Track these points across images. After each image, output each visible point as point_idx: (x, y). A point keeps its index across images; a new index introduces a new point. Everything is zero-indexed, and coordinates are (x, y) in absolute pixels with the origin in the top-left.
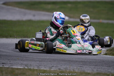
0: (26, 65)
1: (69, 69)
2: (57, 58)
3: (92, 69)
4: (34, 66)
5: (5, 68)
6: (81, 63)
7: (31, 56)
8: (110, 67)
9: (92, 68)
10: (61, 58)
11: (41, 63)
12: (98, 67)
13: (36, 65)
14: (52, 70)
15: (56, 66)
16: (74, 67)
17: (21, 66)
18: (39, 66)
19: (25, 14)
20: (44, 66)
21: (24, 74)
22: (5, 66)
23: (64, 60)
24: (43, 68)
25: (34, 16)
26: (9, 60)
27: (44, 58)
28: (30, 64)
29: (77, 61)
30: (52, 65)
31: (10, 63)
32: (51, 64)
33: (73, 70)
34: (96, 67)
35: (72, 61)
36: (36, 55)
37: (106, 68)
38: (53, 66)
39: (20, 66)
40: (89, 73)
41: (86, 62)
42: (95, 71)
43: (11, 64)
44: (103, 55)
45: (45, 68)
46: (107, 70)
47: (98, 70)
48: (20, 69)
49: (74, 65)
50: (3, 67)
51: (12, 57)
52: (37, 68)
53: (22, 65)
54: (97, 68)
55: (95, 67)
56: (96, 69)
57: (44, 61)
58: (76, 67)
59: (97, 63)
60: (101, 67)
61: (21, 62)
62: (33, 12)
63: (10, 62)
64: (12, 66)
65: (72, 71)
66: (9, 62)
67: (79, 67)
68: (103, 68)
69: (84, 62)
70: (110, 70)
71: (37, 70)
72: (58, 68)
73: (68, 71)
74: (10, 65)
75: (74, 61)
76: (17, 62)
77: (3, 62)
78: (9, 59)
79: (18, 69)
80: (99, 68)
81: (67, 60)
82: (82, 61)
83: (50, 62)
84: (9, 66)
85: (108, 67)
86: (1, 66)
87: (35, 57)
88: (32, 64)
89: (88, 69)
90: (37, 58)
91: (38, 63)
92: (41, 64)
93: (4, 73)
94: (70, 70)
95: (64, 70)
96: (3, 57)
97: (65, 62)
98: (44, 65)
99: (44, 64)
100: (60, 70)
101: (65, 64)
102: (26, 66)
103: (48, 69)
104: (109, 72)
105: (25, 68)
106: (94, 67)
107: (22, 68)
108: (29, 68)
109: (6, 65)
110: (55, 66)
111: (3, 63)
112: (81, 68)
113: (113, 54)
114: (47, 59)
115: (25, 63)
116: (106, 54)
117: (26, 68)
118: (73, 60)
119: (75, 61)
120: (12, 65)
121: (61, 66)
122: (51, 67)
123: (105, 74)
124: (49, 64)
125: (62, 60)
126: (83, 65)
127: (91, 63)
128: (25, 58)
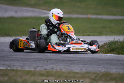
0: (8, 65)
1: (55, 69)
2: (42, 57)
3: (80, 68)
4: (17, 66)
6: (69, 62)
8: (100, 65)
10: (47, 57)
12: (87, 66)
13: (20, 66)
14: (37, 71)
15: (42, 66)
17: (3, 67)
18: (22, 67)
19: (6, 11)
21: (7, 75)
23: (50, 60)
24: (27, 69)
25: (16, 12)
27: (28, 57)
28: (13, 64)
29: (64, 60)
30: (37, 65)
32: (36, 64)
33: (60, 70)
34: (85, 66)
35: (59, 60)
36: (19, 54)
37: (96, 66)
38: (38, 66)
39: (2, 67)
40: (77, 73)
41: (75, 61)
42: (84, 70)
45: (30, 68)
46: (96, 69)
48: (2, 70)
49: (61, 64)
52: (20, 69)
53: (5, 66)
54: (86, 67)
56: (85, 68)
57: (28, 61)
58: (63, 67)
59: (85, 62)
60: (90, 66)
61: (4, 62)
62: (15, 8)
67: (66, 67)
68: (92, 66)
69: (72, 60)
70: (100, 69)
71: (20, 70)
72: (44, 68)
73: (54, 71)
75: (60, 60)
81: (53, 59)
82: (69, 60)
83: (35, 62)
85: (97, 65)
87: (19, 57)
88: (15, 64)
89: (76, 69)
90: (20, 58)
91: (21, 63)
92: (25, 64)
94: (57, 70)
95: (51, 70)
97: (51, 61)
99: (28, 64)
100: (46, 70)
101: (51, 63)
103: (33, 69)
104: (98, 71)
105: (7, 69)
106: (82, 66)
107: (5, 69)
108: (12, 68)
110: (40, 65)
112: (69, 68)
113: (103, 52)
115: (7, 63)
117: (9, 68)
119: (62, 60)
121: (47, 66)
122: (36, 67)
123: (94, 73)
124: (34, 64)
125: (48, 60)
126: (70, 64)
127: (79, 62)
128: (7, 58)
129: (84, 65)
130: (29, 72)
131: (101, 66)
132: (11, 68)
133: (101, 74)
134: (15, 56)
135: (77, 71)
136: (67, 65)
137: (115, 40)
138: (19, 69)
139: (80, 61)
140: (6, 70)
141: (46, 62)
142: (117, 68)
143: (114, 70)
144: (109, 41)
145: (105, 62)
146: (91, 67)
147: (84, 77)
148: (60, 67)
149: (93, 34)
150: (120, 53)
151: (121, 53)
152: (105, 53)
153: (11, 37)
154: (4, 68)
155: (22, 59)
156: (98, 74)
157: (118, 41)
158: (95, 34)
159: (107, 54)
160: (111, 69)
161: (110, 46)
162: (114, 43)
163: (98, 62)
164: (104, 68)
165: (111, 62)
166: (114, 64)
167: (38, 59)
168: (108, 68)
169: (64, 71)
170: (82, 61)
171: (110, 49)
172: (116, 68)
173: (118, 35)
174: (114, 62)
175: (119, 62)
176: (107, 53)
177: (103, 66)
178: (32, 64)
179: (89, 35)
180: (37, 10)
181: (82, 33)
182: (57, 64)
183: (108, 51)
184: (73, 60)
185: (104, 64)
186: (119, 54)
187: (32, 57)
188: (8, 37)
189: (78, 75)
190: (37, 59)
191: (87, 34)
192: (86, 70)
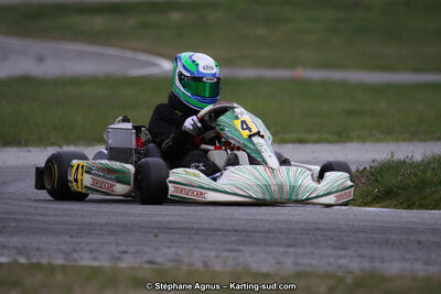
0: (18, 249)
1: (186, 260)
2: (140, 219)
3: (276, 258)
4: (52, 251)
6: (234, 238)
7: (38, 214)
8: (344, 249)
9: (277, 255)
10: (154, 219)
11: (79, 240)
12: (299, 251)
13: (60, 250)
14: (122, 268)
15: (138, 252)
16: (207, 253)
17: (2, 255)
18: (70, 254)
19: (5, 54)
21: (15, 284)
23: (165, 228)
24: (86, 261)
25: (40, 59)
27: (87, 220)
28: (36, 246)
29: (216, 230)
30: (122, 248)
32: (118, 245)
33: (206, 264)
34: (292, 250)
35: (198, 231)
36: (57, 209)
37: (330, 252)
38: (125, 252)
40: (266, 276)
42: (289, 265)
45: (95, 259)
46: (332, 260)
47: (300, 261)
49: (205, 245)
52: (62, 262)
53: (6, 252)
54: (296, 254)
55: (286, 252)
56: (293, 258)
57: (90, 234)
58: (213, 254)
59: (292, 236)
60: (310, 250)
62: (37, 46)
67: (226, 254)
68: (317, 252)
69: (243, 231)
70: (344, 262)
71: (63, 267)
72: (144, 259)
73: (184, 268)
75: (204, 229)
80: (304, 254)
81: (177, 225)
82: (235, 231)
83: (112, 237)
85: (335, 248)
87: (54, 218)
88: (42, 246)
89: (260, 260)
91: (65, 243)
92: (78, 244)
94: (190, 265)
95: (169, 265)
97: (169, 233)
98: (89, 248)
99: (88, 244)
100: (154, 266)
101: (172, 242)
102: (20, 252)
103: (107, 264)
104: (340, 267)
105: (16, 261)
106: (282, 249)
107: (8, 265)
108: (34, 260)
110: (133, 249)
112: (235, 258)
114: (101, 225)
115: (15, 241)
117: (23, 260)
119: (210, 230)
121: (157, 249)
122: (117, 255)
123: (326, 276)
124: (109, 244)
125: (158, 229)
126: (239, 245)
127: (271, 235)
128: (13, 224)
129: (288, 246)
130: (94, 272)
131: (350, 252)
132: (28, 257)
133: (349, 281)
134: (42, 215)
135: (264, 269)
136: (229, 247)
137: (395, 157)
138: (59, 261)
139: (272, 232)
140: (13, 265)
141: (152, 236)
142: (407, 256)
143: (394, 266)
144: (373, 161)
145: (362, 235)
146: (313, 253)
148: (205, 256)
149: (316, 136)
150: (414, 203)
151: (418, 204)
152: (360, 206)
153: (24, 149)
154: (4, 260)
155: (66, 227)
156: (341, 280)
157: (404, 162)
159: (367, 209)
160: (383, 262)
161: (379, 179)
162: (392, 167)
163: (338, 237)
164: (360, 256)
165: (383, 236)
166: (394, 244)
167: (125, 225)
168: (372, 259)
169: (218, 268)
170: (281, 232)
171: (379, 191)
172: (403, 259)
173: (404, 140)
174: (394, 237)
175: (413, 238)
176: (366, 204)
177: (357, 250)
178: (105, 243)
180: (113, 51)
182: (193, 245)
183: (369, 199)
184: (248, 228)
185: (359, 243)
186: (409, 207)
187: (103, 220)
188: (14, 149)
190: (118, 225)
191: (295, 135)
192: (297, 264)
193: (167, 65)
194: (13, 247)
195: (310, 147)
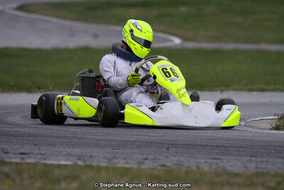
0: (79, 156)
1: (186, 165)
2: (156, 138)
3: (244, 164)
4: (99, 158)
5: (27, 164)
6: (217, 151)
9: (245, 162)
10: (166, 138)
11: (117, 151)
12: (259, 159)
13: (105, 157)
15: (154, 159)
16: (199, 160)
17: (67, 160)
18: (111, 160)
19: (73, 33)
20: (125, 158)
21: (75, 178)
22: (29, 161)
24: (121, 164)
25: (96, 36)
26: (36, 145)
27: (123, 139)
28: (89, 154)
29: (205, 146)
30: (145, 157)
31: (41, 152)
32: (143, 154)
33: (198, 167)
34: (254, 159)
35: (194, 146)
37: (278, 160)
38: (146, 159)
39: (65, 160)
40: (237, 175)
41: (229, 147)
42: (252, 167)
43: (42, 154)
44: (271, 129)
45: (127, 163)
46: (280, 166)
47: (259, 166)
48: (66, 166)
49: (198, 155)
50: (23, 161)
51: (45, 139)
52: (106, 165)
53: (71, 158)
54: (256, 162)
56: (255, 164)
57: (125, 147)
58: (203, 161)
59: (255, 150)
60: (266, 159)
61: (68, 150)
62: (93, 28)
63: (39, 149)
64: (45, 159)
65: (196, 169)
66: (36, 151)
67: (211, 161)
68: (270, 160)
69: (223, 147)
71: (106, 168)
72: (159, 163)
73: (184, 169)
74: (40, 156)
75: (197, 145)
76: (56, 149)
77: (23, 151)
78: (37, 142)
79: (59, 166)
80: (262, 162)
81: (180, 143)
82: (218, 146)
83: (139, 149)
84: (38, 160)
85: (283, 158)
86: (18, 161)
88: (93, 155)
89: (234, 165)
91: (109, 153)
92: (117, 153)
93: (25, 176)
94: (189, 167)
95: (174, 167)
96: (21, 138)
97: (175, 147)
98: (123, 156)
99: (123, 154)
100: (164, 168)
101: (176, 153)
102: (80, 159)
103: (135, 166)
105: (76, 164)
106: (248, 158)
107: (71, 165)
108: (88, 163)
109: (29, 158)
110: (152, 157)
111: (21, 154)
112: (217, 163)
115: (76, 151)
116: (277, 128)
117: (80, 163)
118: (196, 143)
119: (201, 146)
120: (44, 157)
121: (167, 157)
122: (142, 161)
123: (276, 175)
124: (137, 154)
125: (168, 144)
126: (220, 155)
127: (241, 149)
128: (76, 141)
129: (252, 156)
130: (125, 173)
132: (84, 161)
135: (236, 170)
136: (214, 156)
138: (104, 164)
140: (75, 166)
141: (165, 149)
146: (268, 161)
147: (252, 185)
148: (198, 162)
149: (272, 87)
154: (69, 163)
155: (109, 143)
158: (277, 87)
167: (147, 142)
169: (206, 169)
170: (247, 148)
178: (133, 153)
179: (262, 90)
181: (246, 85)
182: (189, 155)
184: (226, 145)
187: (133, 138)
189: (238, 180)
190: (143, 142)
191: (258, 86)
192: (257, 168)
193: (177, 41)
194: (75, 155)
195: (268, 94)
